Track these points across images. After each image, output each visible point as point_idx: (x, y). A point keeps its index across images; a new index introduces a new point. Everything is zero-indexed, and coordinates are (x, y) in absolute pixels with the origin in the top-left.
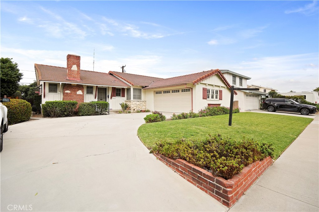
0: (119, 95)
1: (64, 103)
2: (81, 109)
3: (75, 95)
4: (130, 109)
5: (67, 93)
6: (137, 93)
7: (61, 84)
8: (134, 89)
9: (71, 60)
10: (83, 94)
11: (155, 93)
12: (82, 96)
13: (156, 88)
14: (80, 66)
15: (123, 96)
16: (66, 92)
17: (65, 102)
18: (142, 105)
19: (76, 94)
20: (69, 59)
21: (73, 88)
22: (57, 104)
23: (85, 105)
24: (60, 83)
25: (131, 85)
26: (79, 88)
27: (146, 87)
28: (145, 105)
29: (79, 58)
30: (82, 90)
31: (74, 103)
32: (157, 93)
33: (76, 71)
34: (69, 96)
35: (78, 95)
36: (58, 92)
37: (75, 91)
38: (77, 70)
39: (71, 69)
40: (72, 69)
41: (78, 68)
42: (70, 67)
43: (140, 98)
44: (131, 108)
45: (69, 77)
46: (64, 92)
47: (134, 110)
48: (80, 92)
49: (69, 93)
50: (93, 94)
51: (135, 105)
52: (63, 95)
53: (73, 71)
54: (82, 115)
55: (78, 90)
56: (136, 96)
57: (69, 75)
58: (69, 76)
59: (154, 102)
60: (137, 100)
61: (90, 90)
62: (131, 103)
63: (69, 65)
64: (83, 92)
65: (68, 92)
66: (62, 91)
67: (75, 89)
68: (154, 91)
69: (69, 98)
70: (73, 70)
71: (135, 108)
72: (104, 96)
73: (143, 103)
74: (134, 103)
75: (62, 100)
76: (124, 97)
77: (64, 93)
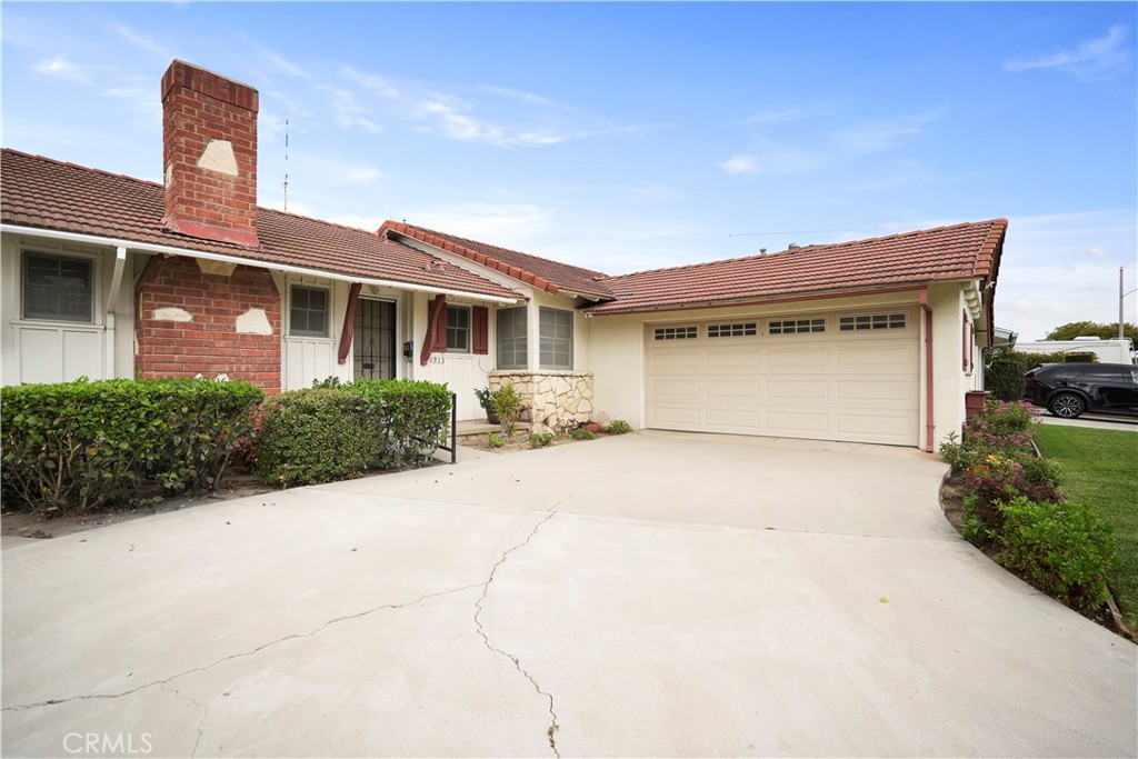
0: (462, 345)
1: (159, 397)
2: (288, 441)
3: (225, 337)
4: (530, 421)
5: (169, 324)
6: (555, 336)
7: (121, 254)
8: (544, 312)
9: (198, 106)
10: (277, 332)
11: (654, 335)
12: (272, 345)
13: (656, 309)
14: (255, 154)
15: (481, 349)
16: (161, 314)
17: (162, 388)
18: (577, 395)
19: (229, 334)
20: (182, 95)
21: (210, 295)
22: (98, 408)
23: (312, 411)
24: (113, 250)
25: (528, 293)
26: (252, 291)
27: (602, 302)
28: (587, 394)
29: (249, 99)
30: (267, 310)
31: (235, 399)
32: (665, 333)
33: (228, 179)
34: (181, 344)
35: (244, 336)
36: (98, 318)
38: (235, 172)
39: (194, 161)
40: (203, 163)
41: (240, 165)
42: (188, 152)
43: (567, 358)
44: (534, 412)
45: (178, 217)
46: (149, 315)
47: (545, 422)
48: (253, 322)
49: (184, 325)
50: (326, 335)
51: (550, 397)
52: (139, 335)
53: (212, 178)
54: (295, 482)
55: (246, 308)
56: (551, 347)
57: (182, 201)
58: (183, 208)
59: (646, 383)
60: (555, 372)
62: (533, 388)
63: (180, 133)
64: (274, 320)
65: (176, 315)
66: (130, 310)
67: (225, 296)
68: (647, 326)
69: (182, 362)
70: (210, 173)
72: (386, 348)
75: (128, 373)
76: (485, 351)
77: (142, 327)
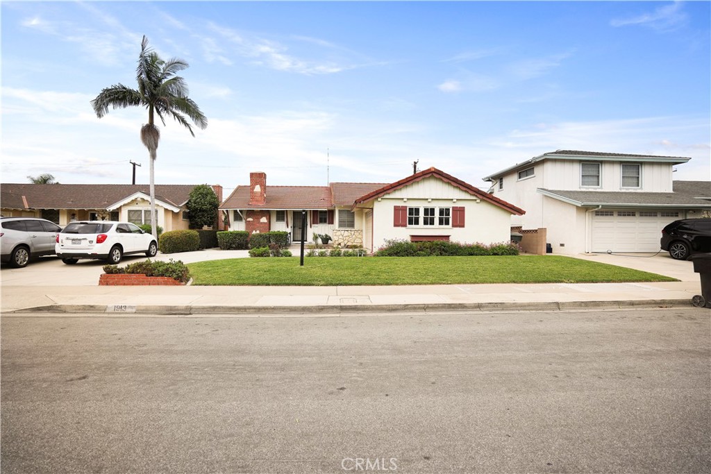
0: (325, 222)
6: (345, 217)
8: (339, 211)
10: (268, 221)
12: (268, 224)
15: (331, 222)
18: (354, 237)
19: (259, 222)
21: (256, 215)
25: (336, 205)
26: (263, 213)
28: (360, 236)
30: (268, 217)
33: (259, 192)
34: (252, 224)
35: (261, 223)
37: (259, 219)
39: (253, 190)
40: (255, 190)
41: (261, 189)
43: (352, 225)
46: (248, 220)
47: (340, 244)
48: (264, 220)
49: (252, 221)
50: (285, 222)
51: (341, 237)
53: (256, 193)
55: (263, 217)
56: (345, 222)
60: (345, 229)
61: (281, 215)
65: (251, 219)
66: (246, 219)
67: (259, 215)
71: (340, 241)
73: (357, 234)
74: (339, 233)
76: (333, 223)
77: (246, 222)
